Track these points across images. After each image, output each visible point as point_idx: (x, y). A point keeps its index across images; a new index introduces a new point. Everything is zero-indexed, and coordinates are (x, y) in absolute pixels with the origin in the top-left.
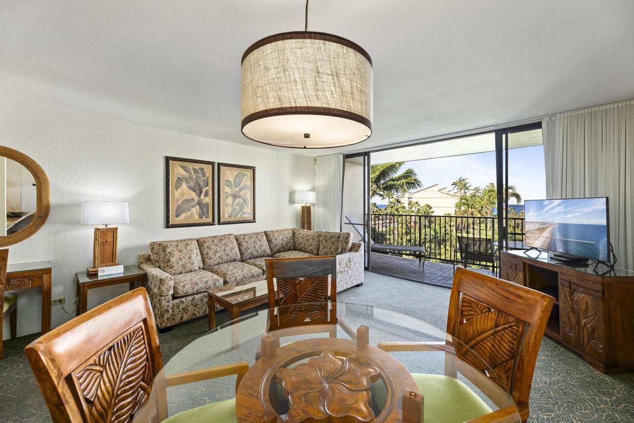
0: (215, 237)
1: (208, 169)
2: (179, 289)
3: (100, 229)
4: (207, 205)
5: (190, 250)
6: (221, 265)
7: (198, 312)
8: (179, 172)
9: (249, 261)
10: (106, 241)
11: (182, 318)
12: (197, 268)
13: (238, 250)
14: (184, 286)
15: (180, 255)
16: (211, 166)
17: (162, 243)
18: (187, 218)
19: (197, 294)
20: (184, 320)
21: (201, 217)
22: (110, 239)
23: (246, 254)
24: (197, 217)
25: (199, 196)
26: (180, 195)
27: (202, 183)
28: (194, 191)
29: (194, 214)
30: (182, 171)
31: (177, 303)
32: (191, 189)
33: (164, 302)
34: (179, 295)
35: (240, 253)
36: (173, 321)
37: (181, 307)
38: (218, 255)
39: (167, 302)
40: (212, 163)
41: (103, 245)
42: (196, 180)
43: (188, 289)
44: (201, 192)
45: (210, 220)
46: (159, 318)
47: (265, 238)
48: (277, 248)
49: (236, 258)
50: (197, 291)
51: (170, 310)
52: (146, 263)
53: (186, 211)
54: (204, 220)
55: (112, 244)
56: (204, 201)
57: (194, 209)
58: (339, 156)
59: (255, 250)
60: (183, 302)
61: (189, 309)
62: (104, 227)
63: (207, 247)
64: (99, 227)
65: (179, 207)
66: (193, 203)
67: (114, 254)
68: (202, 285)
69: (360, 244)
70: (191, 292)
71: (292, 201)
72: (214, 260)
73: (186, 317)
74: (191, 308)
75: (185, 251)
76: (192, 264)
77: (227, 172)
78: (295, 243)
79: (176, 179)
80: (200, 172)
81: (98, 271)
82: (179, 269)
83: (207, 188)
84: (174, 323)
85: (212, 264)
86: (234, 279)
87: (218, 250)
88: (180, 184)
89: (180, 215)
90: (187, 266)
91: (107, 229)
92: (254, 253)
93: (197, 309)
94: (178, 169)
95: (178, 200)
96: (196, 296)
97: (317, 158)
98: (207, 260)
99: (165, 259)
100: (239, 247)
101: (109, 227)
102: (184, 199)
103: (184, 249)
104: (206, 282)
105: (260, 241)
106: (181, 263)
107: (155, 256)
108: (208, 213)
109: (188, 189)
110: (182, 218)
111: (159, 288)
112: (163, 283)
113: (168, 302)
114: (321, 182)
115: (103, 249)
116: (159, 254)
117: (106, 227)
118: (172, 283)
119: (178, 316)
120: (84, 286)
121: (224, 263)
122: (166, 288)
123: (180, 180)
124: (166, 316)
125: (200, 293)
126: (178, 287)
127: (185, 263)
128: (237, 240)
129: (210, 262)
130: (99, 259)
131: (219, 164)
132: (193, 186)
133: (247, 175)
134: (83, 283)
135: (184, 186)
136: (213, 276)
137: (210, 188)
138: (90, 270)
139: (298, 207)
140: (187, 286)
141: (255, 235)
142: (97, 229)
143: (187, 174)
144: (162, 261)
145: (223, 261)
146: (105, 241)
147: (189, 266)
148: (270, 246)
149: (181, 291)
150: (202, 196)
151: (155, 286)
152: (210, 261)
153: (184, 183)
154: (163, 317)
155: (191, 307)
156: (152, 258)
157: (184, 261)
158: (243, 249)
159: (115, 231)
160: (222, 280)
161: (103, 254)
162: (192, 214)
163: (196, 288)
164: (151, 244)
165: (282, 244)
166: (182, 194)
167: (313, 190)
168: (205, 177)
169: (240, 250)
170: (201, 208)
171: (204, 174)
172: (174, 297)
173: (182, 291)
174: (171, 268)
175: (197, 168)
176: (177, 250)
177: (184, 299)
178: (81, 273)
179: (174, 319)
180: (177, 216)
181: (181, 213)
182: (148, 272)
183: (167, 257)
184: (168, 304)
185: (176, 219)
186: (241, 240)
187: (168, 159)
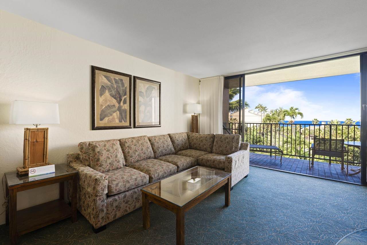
0: (133, 138)
1: (126, 80)
2: (112, 188)
3: (30, 129)
4: (125, 111)
5: (116, 149)
6: (141, 162)
7: (129, 208)
8: (103, 81)
9: (161, 158)
10: (37, 141)
11: (115, 215)
12: (122, 166)
13: (151, 149)
14: (117, 185)
15: (108, 154)
16: (129, 78)
17: (91, 143)
18: (109, 121)
19: (128, 191)
20: (117, 217)
21: (120, 121)
22: (40, 139)
23: (158, 152)
24: (117, 121)
25: (119, 103)
26: (103, 102)
27: (121, 92)
28: (115, 98)
29: (115, 118)
30: (105, 80)
31: (111, 201)
32: (113, 96)
33: (99, 202)
34: (112, 194)
35: (153, 152)
36: (107, 220)
37: (115, 205)
38: (137, 153)
39: (101, 202)
40: (129, 76)
41: (34, 145)
42: (117, 90)
43: (121, 186)
44: (121, 100)
45: (127, 124)
46: (94, 217)
47: (169, 139)
48: (179, 147)
49: (151, 155)
50: (129, 188)
51: (105, 210)
52: (75, 161)
53: (109, 115)
54: (124, 124)
55: (43, 144)
56: (123, 108)
57: (115, 114)
58: (221, 77)
59: (164, 149)
60: (116, 200)
61: (122, 206)
62: (34, 127)
63: (128, 146)
64: (29, 127)
65: (103, 111)
66: (114, 109)
67: (45, 153)
68: (132, 182)
69: (248, 144)
70: (123, 189)
71: (185, 112)
72: (134, 158)
73: (119, 215)
74: (123, 206)
75: (111, 150)
76: (118, 162)
77: (140, 84)
78: (190, 143)
79: (100, 87)
80: (120, 83)
81: (28, 171)
82: (108, 167)
83: (126, 97)
84: (108, 222)
85: (132, 161)
86: (157, 175)
87: (137, 149)
88: (104, 91)
89: (104, 118)
90: (114, 164)
91: (38, 129)
92: (164, 151)
93: (128, 206)
94: (102, 78)
95: (102, 106)
96: (127, 193)
97: (201, 80)
98: (128, 158)
99: (94, 158)
100: (152, 147)
101: (39, 127)
102: (107, 105)
103: (111, 149)
104: (136, 179)
105: (167, 141)
106: (109, 161)
107: (84, 155)
108: (126, 118)
109: (110, 97)
110: (105, 122)
111: (94, 188)
112: (98, 183)
113: (103, 201)
114: (205, 97)
115: (34, 149)
116: (88, 154)
117: (37, 127)
118: (106, 183)
119: (112, 214)
120: (13, 190)
121: (142, 160)
122: (101, 188)
123: (103, 88)
124: (100, 216)
125: (131, 189)
126: (112, 186)
127: (113, 161)
128: (150, 141)
129: (131, 160)
130: (29, 159)
131: (134, 77)
132: (114, 94)
133: (155, 89)
134: (12, 186)
135: (107, 93)
136: (140, 174)
137: (127, 97)
138: (20, 170)
139: (189, 116)
140: (120, 184)
141: (162, 136)
142: (27, 129)
143: (110, 83)
144: (92, 160)
145: (142, 158)
146: (35, 141)
147: (115, 164)
148: (173, 146)
149: (114, 191)
150: (122, 104)
151: (89, 185)
152: (131, 158)
153: (107, 91)
154: (98, 216)
155: (124, 204)
156: (81, 157)
157: (111, 159)
158: (155, 148)
159: (45, 131)
160: (148, 176)
161: (33, 154)
162: (114, 118)
163: (128, 185)
164: (80, 144)
165: (182, 144)
166: (106, 101)
167: (198, 103)
168: (123, 87)
169: (153, 149)
170: (121, 114)
171: (123, 85)
172: (108, 196)
173: (116, 190)
174: (100, 166)
175: (117, 79)
176: (105, 149)
177: (116, 197)
178: (11, 173)
179: (108, 218)
180: (101, 119)
181: (105, 117)
182: (80, 171)
183: (96, 156)
184: (102, 203)
185: (100, 122)
186: (153, 141)
187: (94, 69)
